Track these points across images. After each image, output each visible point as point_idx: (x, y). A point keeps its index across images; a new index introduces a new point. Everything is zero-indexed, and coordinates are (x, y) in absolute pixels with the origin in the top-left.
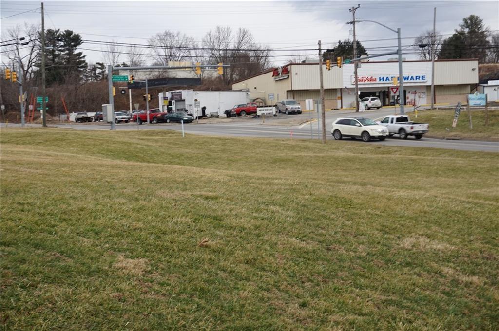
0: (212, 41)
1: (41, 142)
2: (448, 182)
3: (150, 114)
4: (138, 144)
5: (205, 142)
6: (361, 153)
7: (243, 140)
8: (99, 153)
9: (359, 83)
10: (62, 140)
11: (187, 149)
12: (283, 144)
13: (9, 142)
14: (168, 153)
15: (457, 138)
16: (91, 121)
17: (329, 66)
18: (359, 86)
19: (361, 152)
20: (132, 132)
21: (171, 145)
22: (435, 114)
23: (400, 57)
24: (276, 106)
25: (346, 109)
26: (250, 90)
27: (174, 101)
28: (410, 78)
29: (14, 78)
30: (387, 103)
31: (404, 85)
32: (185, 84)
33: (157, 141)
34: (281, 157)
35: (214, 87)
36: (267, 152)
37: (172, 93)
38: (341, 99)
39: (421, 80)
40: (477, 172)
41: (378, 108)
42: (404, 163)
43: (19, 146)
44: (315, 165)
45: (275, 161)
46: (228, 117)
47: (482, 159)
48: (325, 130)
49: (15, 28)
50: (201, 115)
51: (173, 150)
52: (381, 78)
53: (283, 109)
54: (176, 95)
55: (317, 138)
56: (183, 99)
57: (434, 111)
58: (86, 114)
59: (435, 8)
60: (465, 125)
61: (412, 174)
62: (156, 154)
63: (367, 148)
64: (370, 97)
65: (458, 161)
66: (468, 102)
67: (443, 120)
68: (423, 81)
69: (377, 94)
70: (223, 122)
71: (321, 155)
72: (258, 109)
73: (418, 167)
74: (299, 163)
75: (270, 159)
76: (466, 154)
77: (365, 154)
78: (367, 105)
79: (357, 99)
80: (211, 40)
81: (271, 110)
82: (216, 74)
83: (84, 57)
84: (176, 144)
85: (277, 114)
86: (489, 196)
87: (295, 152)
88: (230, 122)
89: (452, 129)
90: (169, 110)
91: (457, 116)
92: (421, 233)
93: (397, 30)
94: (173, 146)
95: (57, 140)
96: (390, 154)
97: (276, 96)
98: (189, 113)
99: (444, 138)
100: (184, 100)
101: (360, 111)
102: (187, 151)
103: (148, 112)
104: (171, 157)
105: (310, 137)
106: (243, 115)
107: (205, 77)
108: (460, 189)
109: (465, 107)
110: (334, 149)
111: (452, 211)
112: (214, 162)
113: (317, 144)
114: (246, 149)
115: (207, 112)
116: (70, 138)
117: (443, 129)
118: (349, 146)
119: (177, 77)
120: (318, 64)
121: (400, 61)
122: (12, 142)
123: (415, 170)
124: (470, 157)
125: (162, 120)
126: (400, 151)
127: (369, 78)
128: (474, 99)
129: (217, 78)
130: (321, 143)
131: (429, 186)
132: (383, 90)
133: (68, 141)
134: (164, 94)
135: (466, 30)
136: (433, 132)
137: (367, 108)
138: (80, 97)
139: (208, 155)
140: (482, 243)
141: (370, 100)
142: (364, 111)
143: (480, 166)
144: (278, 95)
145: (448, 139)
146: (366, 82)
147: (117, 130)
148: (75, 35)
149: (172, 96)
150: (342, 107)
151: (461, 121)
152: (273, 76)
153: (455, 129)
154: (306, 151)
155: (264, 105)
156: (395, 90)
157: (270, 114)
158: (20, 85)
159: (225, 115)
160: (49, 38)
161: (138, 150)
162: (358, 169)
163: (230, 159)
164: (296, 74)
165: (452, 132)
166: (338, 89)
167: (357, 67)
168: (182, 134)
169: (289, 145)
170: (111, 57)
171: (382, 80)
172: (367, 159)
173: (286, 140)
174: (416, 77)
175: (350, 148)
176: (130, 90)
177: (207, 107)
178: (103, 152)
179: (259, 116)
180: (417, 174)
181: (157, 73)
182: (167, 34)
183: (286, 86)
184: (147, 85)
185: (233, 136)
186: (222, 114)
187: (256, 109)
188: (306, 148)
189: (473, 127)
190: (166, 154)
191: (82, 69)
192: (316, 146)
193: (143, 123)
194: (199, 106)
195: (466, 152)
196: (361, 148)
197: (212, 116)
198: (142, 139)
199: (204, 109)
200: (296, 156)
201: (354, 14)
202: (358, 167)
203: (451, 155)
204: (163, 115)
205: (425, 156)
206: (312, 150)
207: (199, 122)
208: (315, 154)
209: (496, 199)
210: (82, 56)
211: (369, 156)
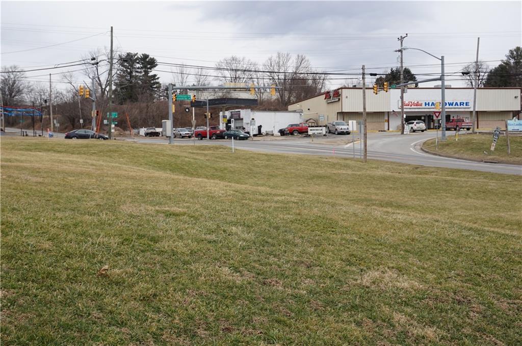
0: (273, 65)
1: (95, 153)
2: (475, 204)
3: (210, 130)
4: (186, 157)
5: (252, 157)
6: (400, 173)
7: (287, 157)
8: (146, 164)
9: (405, 107)
10: (116, 151)
11: (232, 163)
12: (325, 161)
13: (65, 152)
14: (213, 166)
15: (494, 161)
16: (159, 136)
17: (376, 90)
18: (405, 110)
19: (399, 171)
20: (187, 146)
21: (218, 160)
22: (475, 138)
23: (443, 83)
24: (326, 126)
25: (393, 131)
26: (304, 111)
27: (233, 120)
28: (454, 104)
29: (87, 95)
30: (432, 127)
31: (446, 110)
32: (243, 104)
33: (205, 155)
34: (319, 173)
35: (272, 107)
36: (308, 169)
37: (231, 112)
38: (388, 122)
39: (465, 106)
40: (507, 195)
41: (423, 131)
42: (437, 183)
43: (74, 156)
44: (350, 182)
45: (313, 177)
46: (281, 135)
47: (516, 183)
48: (366, 150)
49: (96, 50)
50: (257, 133)
51: (219, 164)
52: (427, 103)
53: (332, 129)
54: (235, 114)
55: (359, 157)
56: (241, 117)
57: (474, 135)
58: (155, 129)
59: (479, 38)
60: (503, 149)
61: (442, 194)
62: (201, 167)
63: (405, 168)
64: (415, 120)
65: (491, 184)
66: (506, 127)
67: (482, 144)
68: (467, 107)
69: (423, 118)
70: (276, 140)
71: (359, 173)
72: (309, 129)
73: (450, 188)
74: (336, 180)
75: (309, 175)
76: (501, 177)
77: (403, 173)
78: (412, 128)
79: (402, 122)
80: (271, 64)
81: (322, 130)
82: (275, 96)
83: (158, 78)
84: (224, 158)
85: (327, 134)
86: (512, 220)
87: (334, 170)
88: (283, 140)
89: (490, 153)
90: (228, 128)
91: (496, 140)
92: (391, 265)
93: (441, 58)
94: (220, 160)
95: (111, 151)
96: (426, 174)
97: (326, 117)
98: (246, 131)
99: (482, 161)
100: (242, 119)
101: (405, 133)
102: (232, 165)
103: (208, 129)
104: (214, 171)
105: (353, 156)
106: (296, 134)
107: (265, 98)
108: (485, 212)
109: (504, 132)
110: (373, 168)
111: (445, 239)
112: (255, 177)
113: (358, 163)
114: (289, 165)
115: (263, 131)
116: (124, 150)
117: (482, 152)
118: (389, 166)
119: (239, 98)
120: (361, 88)
121: (443, 88)
122: (69, 152)
123: (447, 190)
124: (504, 180)
125: (221, 136)
126: (437, 172)
127: (416, 103)
128: (512, 125)
129: (275, 99)
130: (362, 162)
131: (455, 207)
132: (428, 115)
133: (120, 153)
134: (224, 113)
135: (512, 61)
136: (471, 154)
137: (412, 131)
138: (151, 114)
139: (251, 170)
140: (462, 281)
141: (415, 123)
142: (409, 133)
143: (511, 189)
144: (328, 116)
145: (486, 162)
146: (413, 107)
147: (175, 144)
148: (151, 58)
149: (232, 115)
150: (388, 129)
151: (500, 145)
152: (325, 99)
153: (493, 153)
154: (345, 169)
155: (316, 125)
156: (437, 114)
157: (320, 133)
158: (93, 101)
159: (279, 134)
160: (128, 60)
161: (184, 163)
162: (390, 188)
163: (271, 174)
164: (347, 97)
165: (490, 155)
166: (386, 112)
167: (403, 92)
168: (232, 149)
169: (330, 163)
170: (180, 78)
171: (427, 105)
172: (402, 178)
173: (330, 158)
174: (460, 103)
175: (389, 167)
176: (193, 108)
177: (262, 125)
178: (150, 164)
179: (310, 135)
180: (447, 195)
181: (220, 94)
182: (234, 59)
183: (336, 108)
184: (208, 104)
185: (280, 153)
186: (276, 133)
187: (307, 129)
188: (347, 166)
189: (511, 151)
190: (211, 167)
191: (156, 89)
192: (356, 165)
193: (203, 139)
194: (254, 124)
195: (501, 175)
196: (399, 167)
197: (267, 134)
198: (193, 153)
199: (260, 127)
200: (334, 174)
201: (402, 43)
202: (391, 186)
203: (486, 177)
204: (222, 132)
205: (460, 177)
206: (352, 168)
207: (254, 139)
208: (353, 172)
209: (518, 224)
210: (156, 77)
211: (406, 175)
